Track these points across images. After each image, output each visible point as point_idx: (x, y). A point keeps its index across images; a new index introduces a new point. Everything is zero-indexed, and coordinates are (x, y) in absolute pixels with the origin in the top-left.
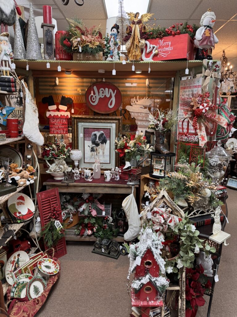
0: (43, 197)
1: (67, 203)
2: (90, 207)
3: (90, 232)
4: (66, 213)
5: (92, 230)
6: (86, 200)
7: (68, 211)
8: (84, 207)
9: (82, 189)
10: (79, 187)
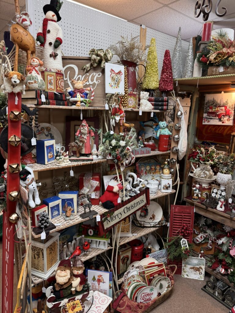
0: (176, 210)
1: (207, 227)
2: (230, 243)
3: (223, 271)
4: (204, 237)
5: (226, 270)
6: (227, 233)
7: (206, 236)
8: (223, 240)
9: (222, 219)
10: (219, 215)
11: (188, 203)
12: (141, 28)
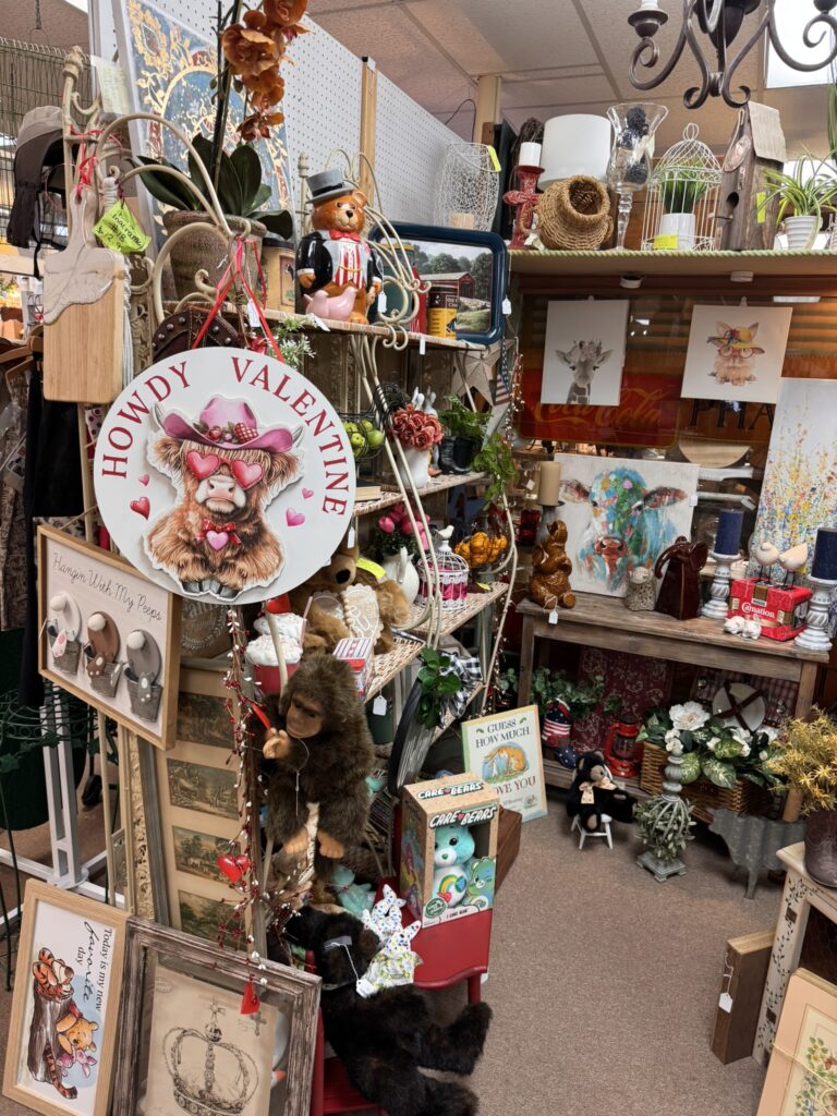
9: (630, 642)
10: (622, 634)
11: (530, 616)
12: (365, 69)
